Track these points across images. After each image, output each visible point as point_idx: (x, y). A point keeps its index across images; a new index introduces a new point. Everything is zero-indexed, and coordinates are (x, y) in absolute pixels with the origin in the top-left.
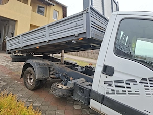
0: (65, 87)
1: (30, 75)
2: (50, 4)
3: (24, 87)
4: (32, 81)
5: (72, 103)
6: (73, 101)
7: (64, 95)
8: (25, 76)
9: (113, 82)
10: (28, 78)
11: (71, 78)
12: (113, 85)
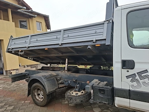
0: (79, 94)
1: (37, 91)
2: (31, 17)
3: (34, 105)
4: (41, 96)
5: (90, 107)
6: (90, 105)
7: (82, 101)
8: (33, 93)
9: (136, 74)
10: (36, 94)
11: (88, 82)
12: (137, 77)
